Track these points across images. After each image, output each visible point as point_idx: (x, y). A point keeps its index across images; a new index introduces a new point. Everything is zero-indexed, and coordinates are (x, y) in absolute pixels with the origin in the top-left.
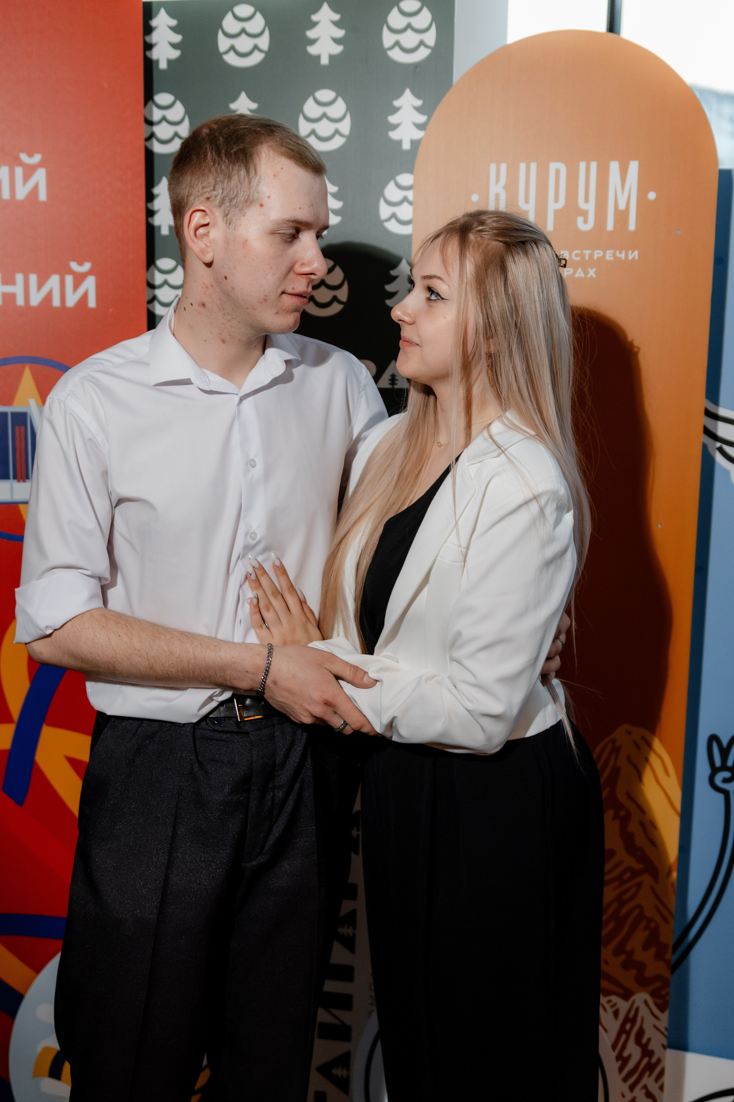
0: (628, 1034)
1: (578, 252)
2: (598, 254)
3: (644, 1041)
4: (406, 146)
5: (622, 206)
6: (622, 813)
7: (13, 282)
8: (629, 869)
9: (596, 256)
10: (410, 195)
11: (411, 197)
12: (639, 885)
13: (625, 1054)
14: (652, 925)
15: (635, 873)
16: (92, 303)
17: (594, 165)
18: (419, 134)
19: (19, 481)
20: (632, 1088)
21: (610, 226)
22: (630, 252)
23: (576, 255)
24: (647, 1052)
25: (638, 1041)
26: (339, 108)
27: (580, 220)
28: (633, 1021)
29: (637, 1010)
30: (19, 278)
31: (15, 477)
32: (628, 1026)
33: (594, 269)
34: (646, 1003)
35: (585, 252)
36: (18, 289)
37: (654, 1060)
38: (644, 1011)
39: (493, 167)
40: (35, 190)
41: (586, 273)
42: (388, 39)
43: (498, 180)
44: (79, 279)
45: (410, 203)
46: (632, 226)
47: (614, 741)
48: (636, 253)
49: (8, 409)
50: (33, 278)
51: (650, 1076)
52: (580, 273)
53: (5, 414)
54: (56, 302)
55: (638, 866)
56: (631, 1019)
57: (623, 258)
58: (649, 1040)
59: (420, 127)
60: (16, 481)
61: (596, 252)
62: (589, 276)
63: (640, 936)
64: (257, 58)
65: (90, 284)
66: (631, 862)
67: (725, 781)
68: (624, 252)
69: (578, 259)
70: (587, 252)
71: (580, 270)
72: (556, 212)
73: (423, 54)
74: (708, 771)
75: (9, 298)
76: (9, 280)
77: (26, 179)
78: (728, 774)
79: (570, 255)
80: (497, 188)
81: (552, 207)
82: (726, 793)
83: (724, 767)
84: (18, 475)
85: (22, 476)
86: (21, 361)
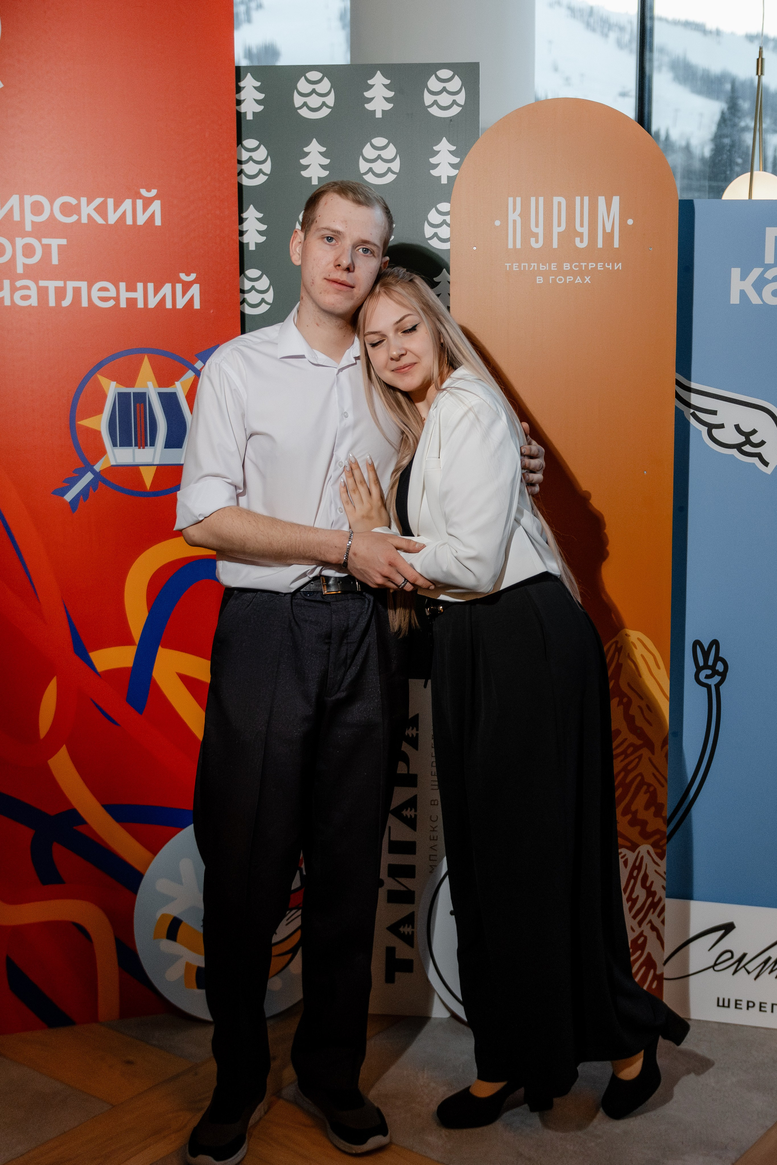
0: (636, 879)
1: (577, 264)
2: (592, 265)
3: (648, 884)
4: (444, 181)
5: (608, 230)
6: (625, 700)
7: (135, 290)
8: (631, 745)
9: (590, 267)
10: (448, 218)
11: (448, 221)
12: (640, 757)
13: (634, 896)
14: (651, 789)
15: (637, 748)
16: (197, 305)
17: (587, 199)
18: (454, 172)
19: (139, 448)
20: (640, 924)
21: (600, 245)
22: (616, 264)
23: (575, 266)
24: (651, 893)
25: (643, 885)
26: (391, 152)
27: (578, 240)
28: (639, 868)
29: (642, 858)
30: (140, 286)
31: (136, 445)
32: (635, 873)
33: (589, 277)
34: (648, 852)
35: (581, 264)
37: (656, 900)
38: (647, 860)
39: (511, 200)
40: (152, 216)
41: (583, 279)
42: (428, 99)
43: (514, 210)
44: (187, 287)
45: (448, 225)
46: (616, 245)
47: (617, 642)
48: (620, 265)
49: (131, 390)
50: (151, 286)
51: (653, 912)
52: (578, 280)
53: (129, 394)
54: (169, 305)
55: (639, 742)
56: (637, 867)
57: (611, 269)
58: (652, 882)
59: (454, 166)
60: (137, 448)
61: (590, 264)
62: (585, 282)
63: (642, 798)
64: (325, 112)
65: (195, 290)
66: (633, 739)
67: (707, 677)
68: (611, 264)
69: (577, 269)
70: (583, 264)
71: (578, 278)
72: (559, 233)
73: (455, 110)
74: (695, 670)
75: (132, 302)
76: (131, 288)
77: (145, 209)
78: (709, 672)
79: (571, 266)
80: (514, 216)
81: (556, 230)
82: (708, 687)
83: (706, 666)
84: (139, 443)
85: (141, 444)
86: (142, 351)
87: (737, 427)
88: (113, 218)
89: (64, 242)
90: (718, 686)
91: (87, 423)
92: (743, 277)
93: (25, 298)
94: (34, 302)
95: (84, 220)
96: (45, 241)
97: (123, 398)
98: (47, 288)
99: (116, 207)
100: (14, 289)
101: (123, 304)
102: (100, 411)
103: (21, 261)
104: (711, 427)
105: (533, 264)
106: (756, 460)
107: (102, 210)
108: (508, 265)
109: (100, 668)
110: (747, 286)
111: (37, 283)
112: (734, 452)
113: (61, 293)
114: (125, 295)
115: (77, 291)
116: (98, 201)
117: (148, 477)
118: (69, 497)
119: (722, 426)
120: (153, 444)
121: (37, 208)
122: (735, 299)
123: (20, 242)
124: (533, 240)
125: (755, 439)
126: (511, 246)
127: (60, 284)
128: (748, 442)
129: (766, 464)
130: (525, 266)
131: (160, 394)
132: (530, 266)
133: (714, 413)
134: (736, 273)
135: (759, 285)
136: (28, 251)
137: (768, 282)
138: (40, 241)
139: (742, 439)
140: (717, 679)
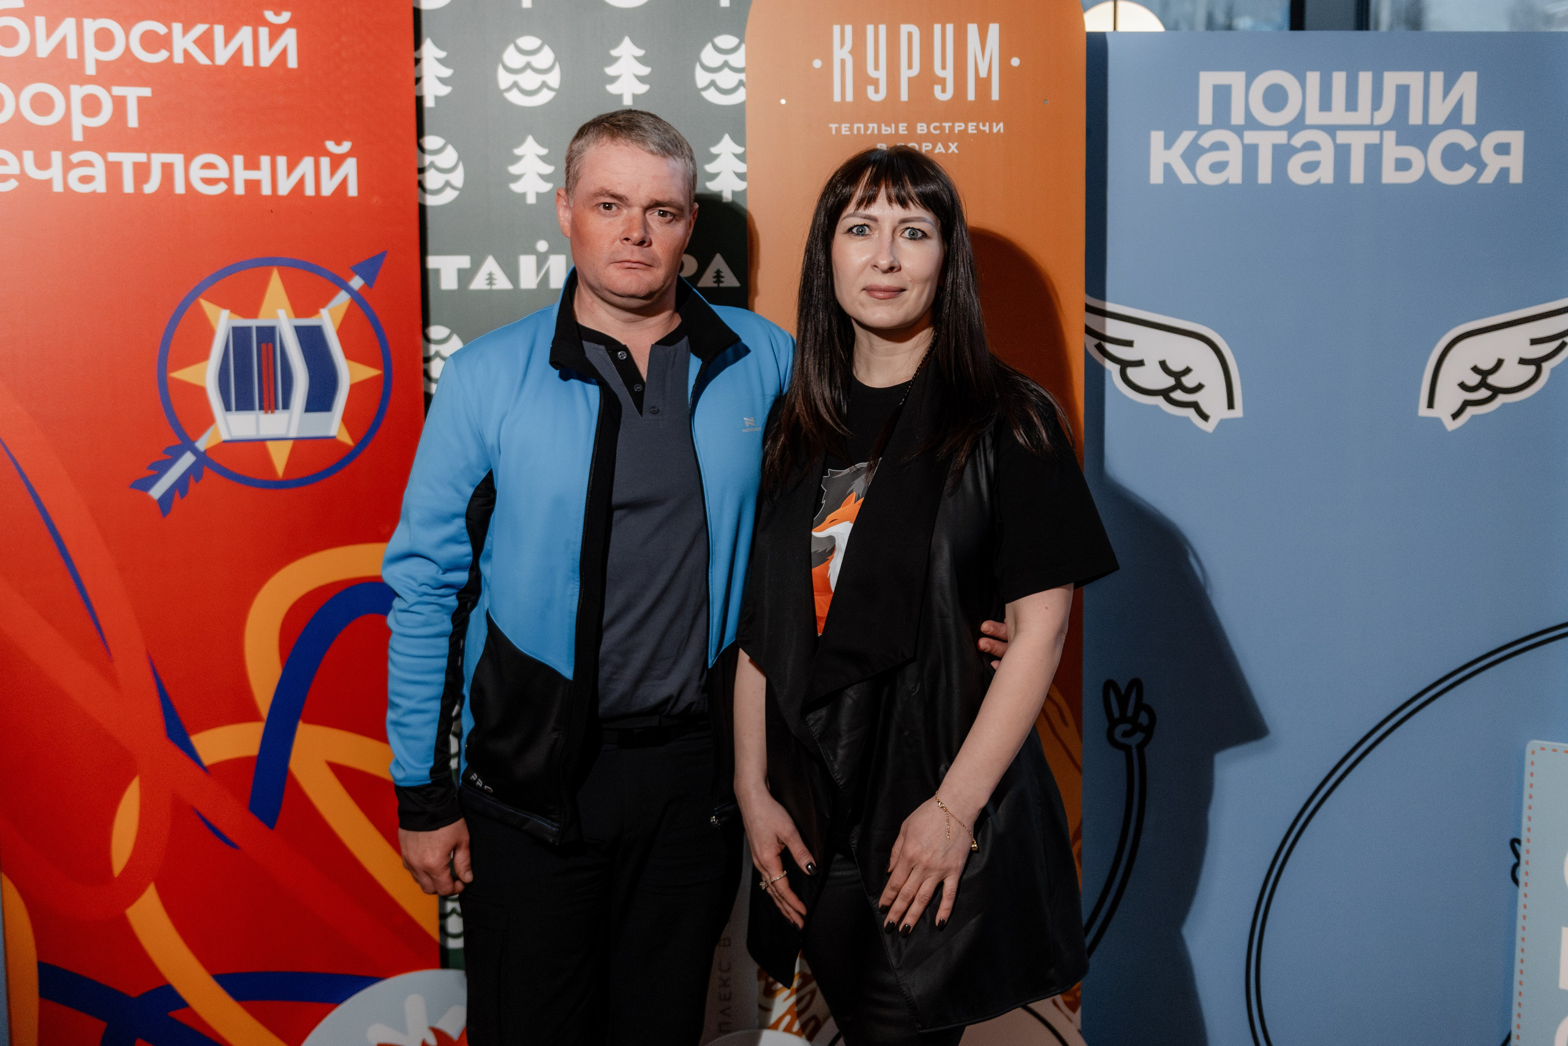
1: (937, 124)
2: (959, 127)
4: (725, 3)
5: (983, 74)
7: (257, 167)
9: (957, 129)
10: (731, 59)
11: (732, 62)
16: (353, 191)
17: (950, 28)
19: (266, 413)
21: (971, 96)
22: (995, 124)
23: (935, 128)
27: (937, 89)
30: (265, 160)
31: (261, 408)
33: (956, 144)
35: (944, 124)
36: (263, 175)
39: (837, 29)
40: (284, 54)
41: (947, 148)
43: (842, 44)
44: (337, 162)
46: (995, 96)
48: (1001, 125)
49: (252, 323)
50: (282, 161)
52: (940, 149)
53: (250, 329)
54: (310, 191)
57: (988, 131)
60: (262, 412)
61: (957, 124)
62: (950, 151)
65: (350, 167)
67: (1126, 734)
68: (987, 124)
69: (938, 132)
70: (947, 125)
71: (940, 145)
72: (910, 79)
74: (1107, 724)
75: (253, 186)
76: (252, 164)
77: (272, 42)
78: (1127, 727)
79: (928, 128)
80: (842, 53)
81: (906, 74)
82: (1127, 749)
83: (1123, 719)
84: (266, 404)
85: (268, 405)
86: (267, 263)
87: (1163, 364)
88: (222, 55)
89: (146, 92)
90: (1141, 747)
91: (185, 375)
92: (1168, 145)
93: (86, 180)
94: (100, 186)
95: (179, 59)
96: (117, 91)
97: (240, 335)
98: (119, 165)
99: (228, 39)
100: (68, 166)
101: (239, 190)
102: (205, 356)
103: (79, 122)
104: (1124, 365)
105: (871, 125)
106: (1191, 413)
107: (205, 43)
108: (833, 126)
109: (208, 759)
110: (1174, 157)
111: (104, 157)
112: (1159, 401)
113: (142, 172)
114: (242, 176)
115: (168, 169)
116: (200, 29)
117: (280, 457)
118: (157, 491)
119: (1140, 363)
120: (286, 406)
121: (104, 40)
122: (1157, 177)
123: (77, 92)
124: (870, 89)
125: (1189, 381)
126: (837, 98)
127: (141, 157)
128: (1179, 386)
129: (1205, 417)
130: (859, 129)
131: (299, 330)
132: (866, 128)
133: (1129, 344)
134: (1157, 138)
135: (1192, 155)
136: (91, 106)
137: (1203, 151)
138: (109, 91)
139: (1170, 382)
140: (1139, 737)
